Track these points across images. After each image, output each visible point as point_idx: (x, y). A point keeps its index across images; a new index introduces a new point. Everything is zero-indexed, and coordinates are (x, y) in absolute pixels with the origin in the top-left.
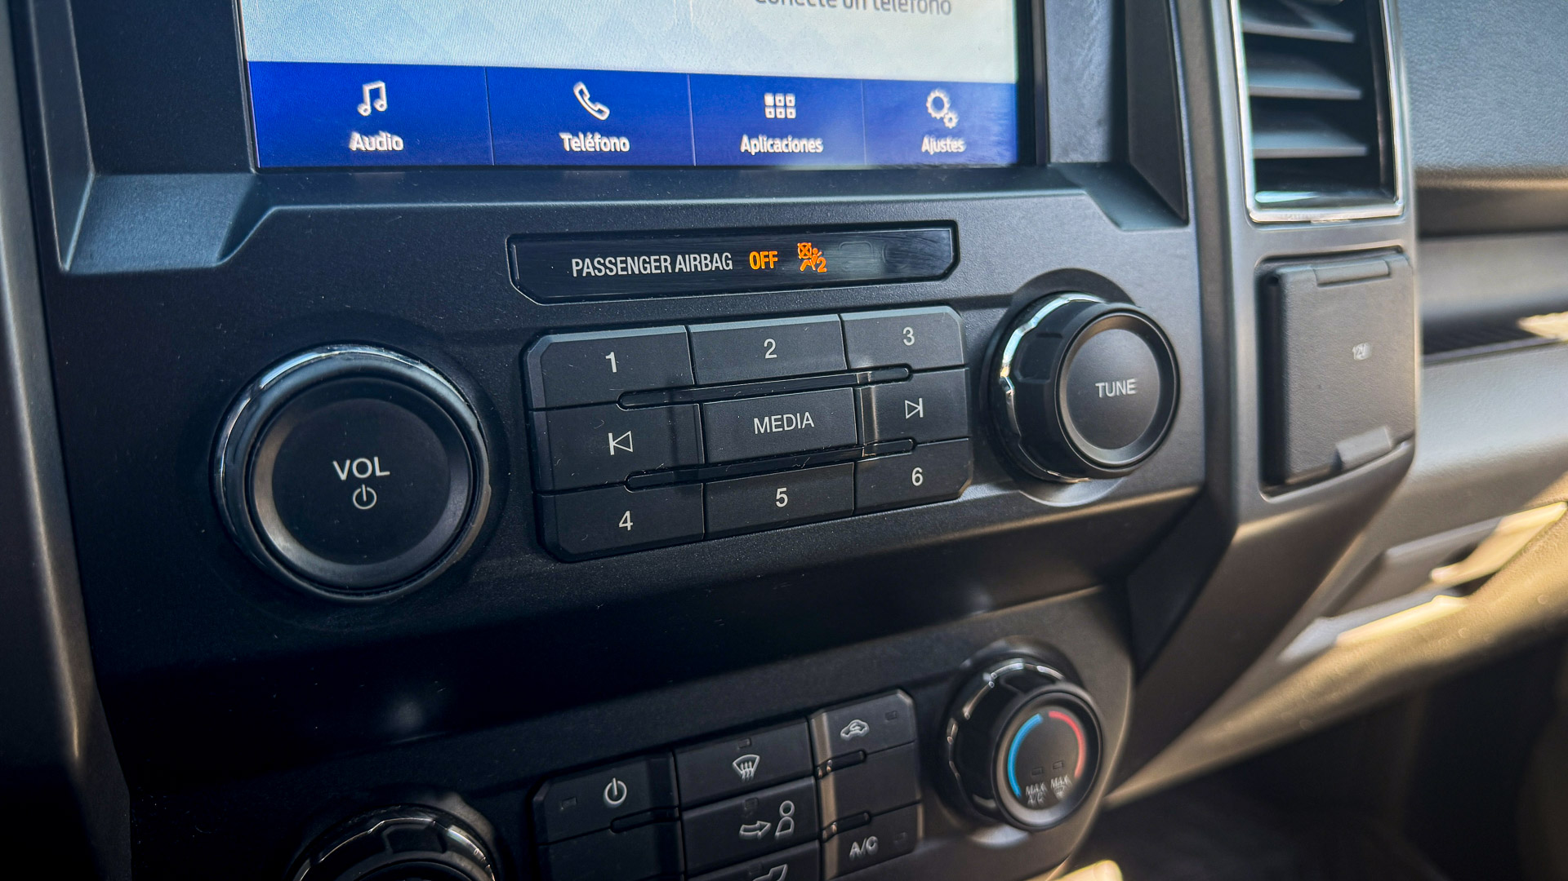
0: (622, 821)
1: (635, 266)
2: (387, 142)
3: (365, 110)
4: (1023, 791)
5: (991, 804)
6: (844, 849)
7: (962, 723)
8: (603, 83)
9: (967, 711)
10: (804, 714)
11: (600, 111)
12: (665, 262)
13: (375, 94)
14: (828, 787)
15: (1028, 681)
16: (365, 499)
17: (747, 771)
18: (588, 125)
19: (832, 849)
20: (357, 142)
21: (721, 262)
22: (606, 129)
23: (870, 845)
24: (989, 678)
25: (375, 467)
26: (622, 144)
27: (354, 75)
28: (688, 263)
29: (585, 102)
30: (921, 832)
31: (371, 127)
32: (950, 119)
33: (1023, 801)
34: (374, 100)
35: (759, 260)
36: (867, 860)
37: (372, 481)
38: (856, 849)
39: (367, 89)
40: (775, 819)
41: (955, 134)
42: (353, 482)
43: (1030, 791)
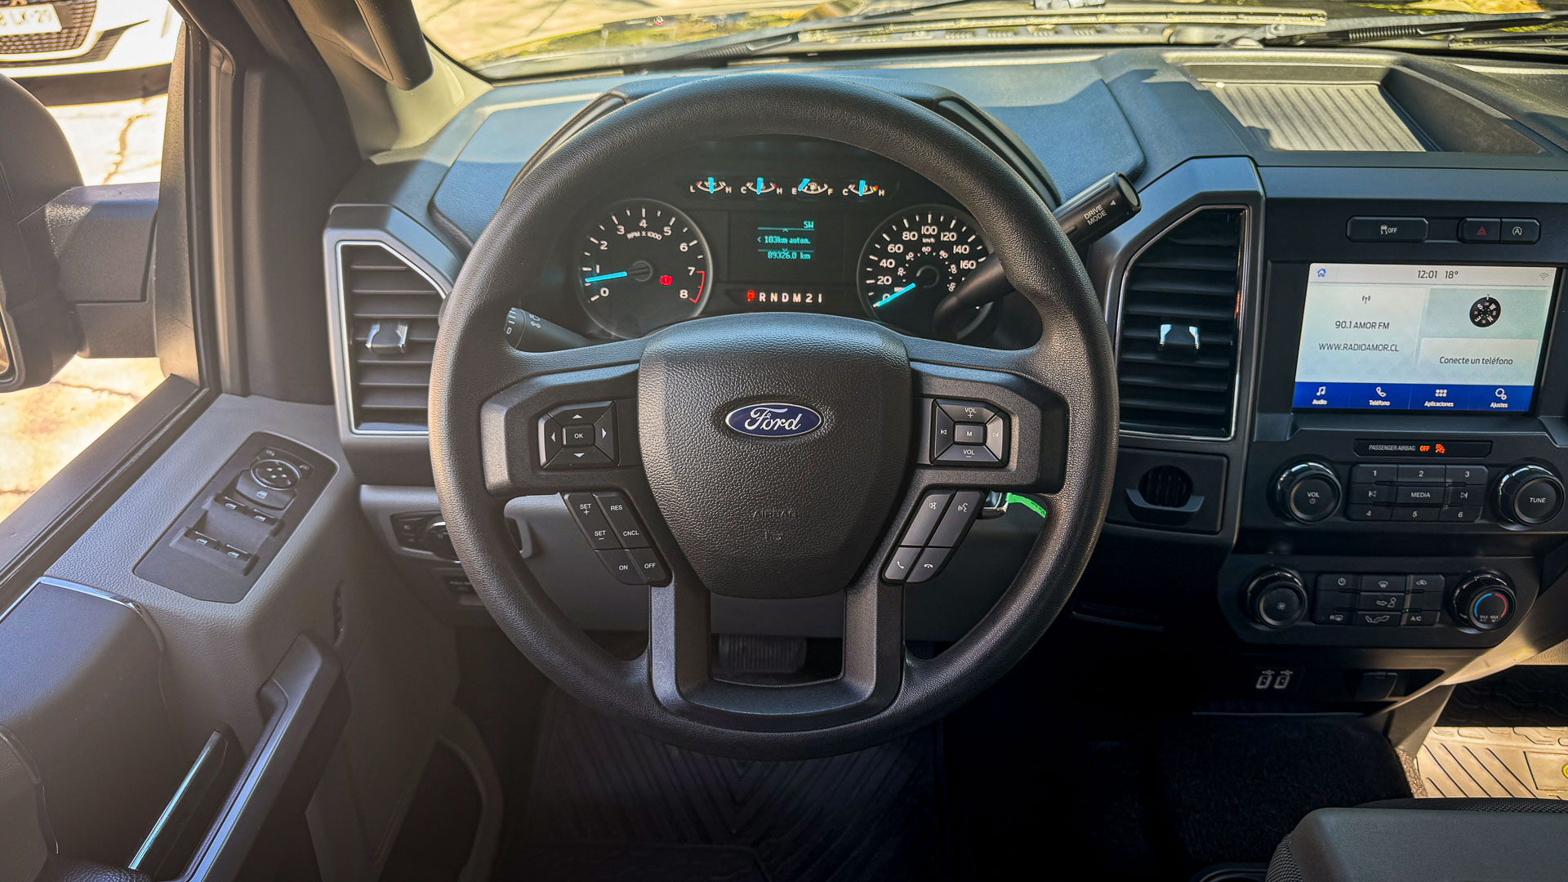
0: (1342, 590)
1: (1386, 448)
2: (1323, 402)
3: (1318, 394)
4: (1479, 616)
5: (1465, 617)
6: (1410, 617)
7: (1462, 590)
8: (1385, 387)
9: (1464, 587)
10: (1406, 574)
11: (1384, 395)
12: (1395, 447)
13: (1322, 390)
14: (1409, 598)
15: (1491, 582)
16: (1312, 502)
17: (1383, 586)
18: (1379, 398)
19: (1405, 616)
20: (1315, 402)
21: (1412, 448)
22: (1383, 399)
23: (1418, 619)
24: (1476, 578)
25: (1317, 495)
26: (1388, 403)
27: (1317, 385)
28: (1401, 448)
29: (1379, 393)
30: (1437, 620)
31: (1319, 398)
32: (1503, 397)
33: (1478, 619)
34: (1322, 391)
35: (1423, 448)
36: (1416, 623)
37: (1316, 498)
38: (1413, 619)
39: (1320, 388)
40: (1389, 602)
41: (1504, 402)
42: (1311, 497)
43: (1481, 617)
